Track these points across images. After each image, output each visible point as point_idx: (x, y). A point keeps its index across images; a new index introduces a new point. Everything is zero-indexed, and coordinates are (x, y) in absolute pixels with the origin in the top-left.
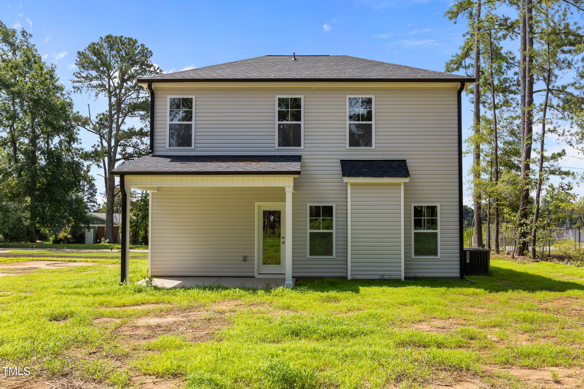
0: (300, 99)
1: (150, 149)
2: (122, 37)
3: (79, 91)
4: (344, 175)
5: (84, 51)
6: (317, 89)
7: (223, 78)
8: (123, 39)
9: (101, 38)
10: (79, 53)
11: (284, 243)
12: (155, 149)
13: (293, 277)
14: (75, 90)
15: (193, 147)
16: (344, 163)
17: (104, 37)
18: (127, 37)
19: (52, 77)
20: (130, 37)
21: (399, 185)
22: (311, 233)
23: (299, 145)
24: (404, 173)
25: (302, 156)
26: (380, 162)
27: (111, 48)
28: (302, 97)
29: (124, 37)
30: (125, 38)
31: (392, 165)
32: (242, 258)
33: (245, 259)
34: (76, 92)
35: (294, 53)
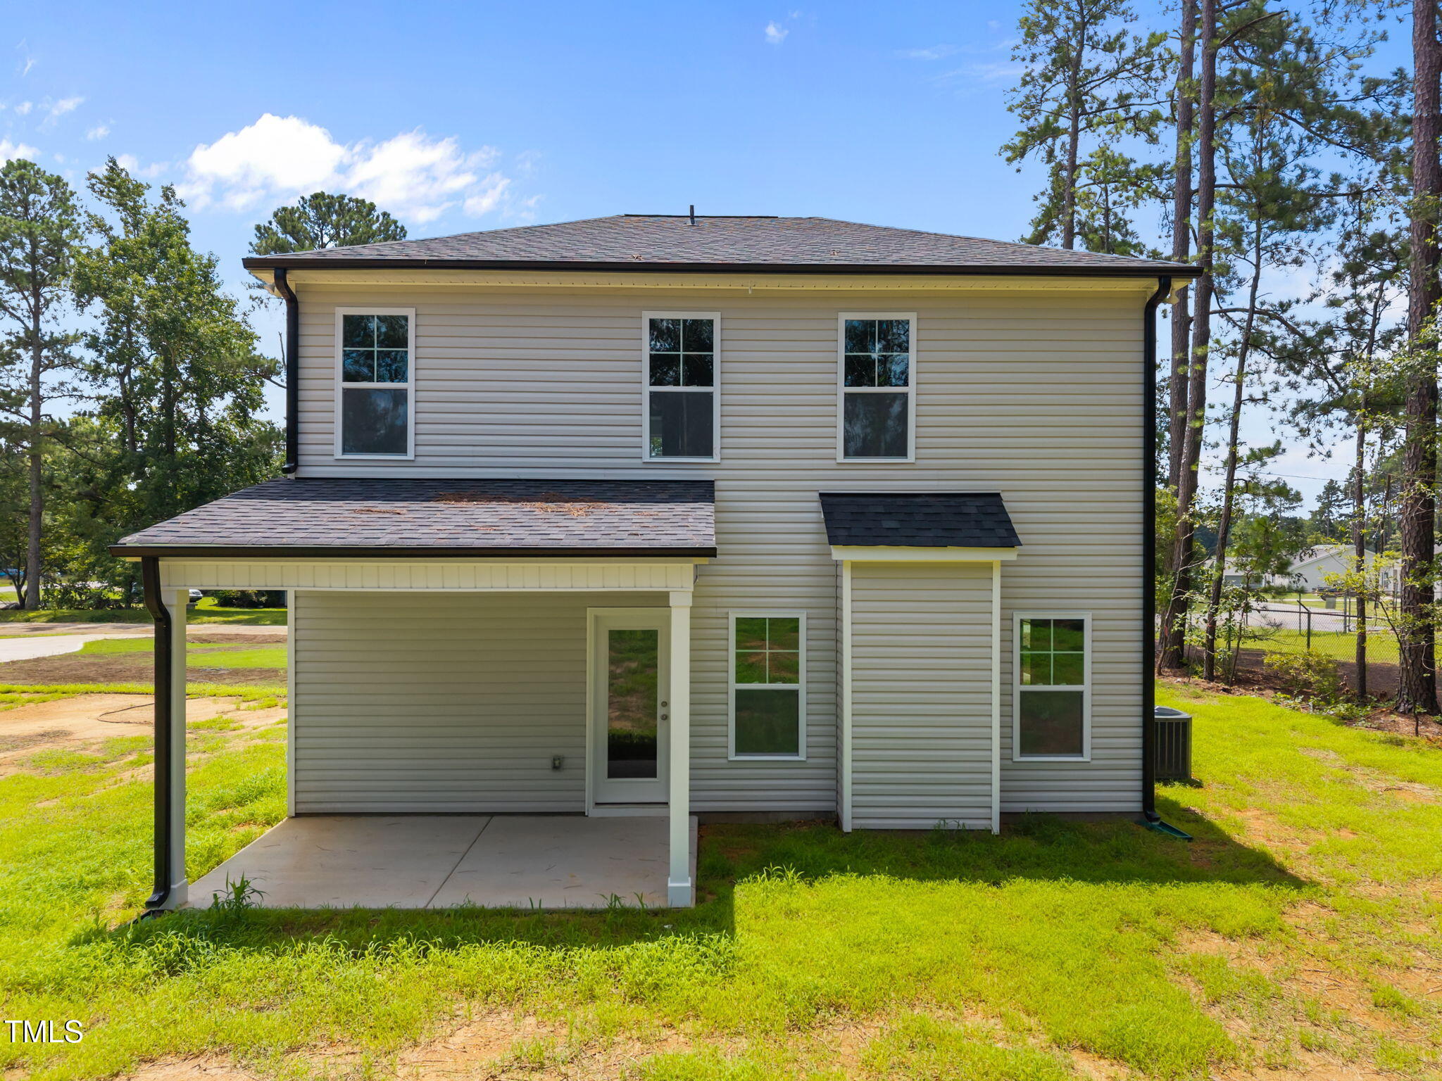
0: (711, 322)
1: (289, 460)
2: (343, 197)
3: (263, 306)
4: (833, 540)
5: (267, 225)
6: (759, 296)
7: (492, 259)
8: (346, 201)
9: (303, 198)
10: (258, 228)
11: (666, 718)
12: (302, 459)
13: (691, 813)
14: (255, 304)
15: (410, 455)
16: (830, 502)
17: (307, 197)
18: (354, 197)
19: (206, 277)
20: (360, 198)
21: (989, 567)
22: (739, 693)
23: (709, 452)
24: (1002, 532)
25: (716, 483)
26: (933, 499)
27: (323, 220)
28: (716, 317)
29: (348, 197)
30: (350, 200)
31: (965, 510)
32: (548, 763)
33: (557, 765)
34: (257, 308)
35: (692, 207)
